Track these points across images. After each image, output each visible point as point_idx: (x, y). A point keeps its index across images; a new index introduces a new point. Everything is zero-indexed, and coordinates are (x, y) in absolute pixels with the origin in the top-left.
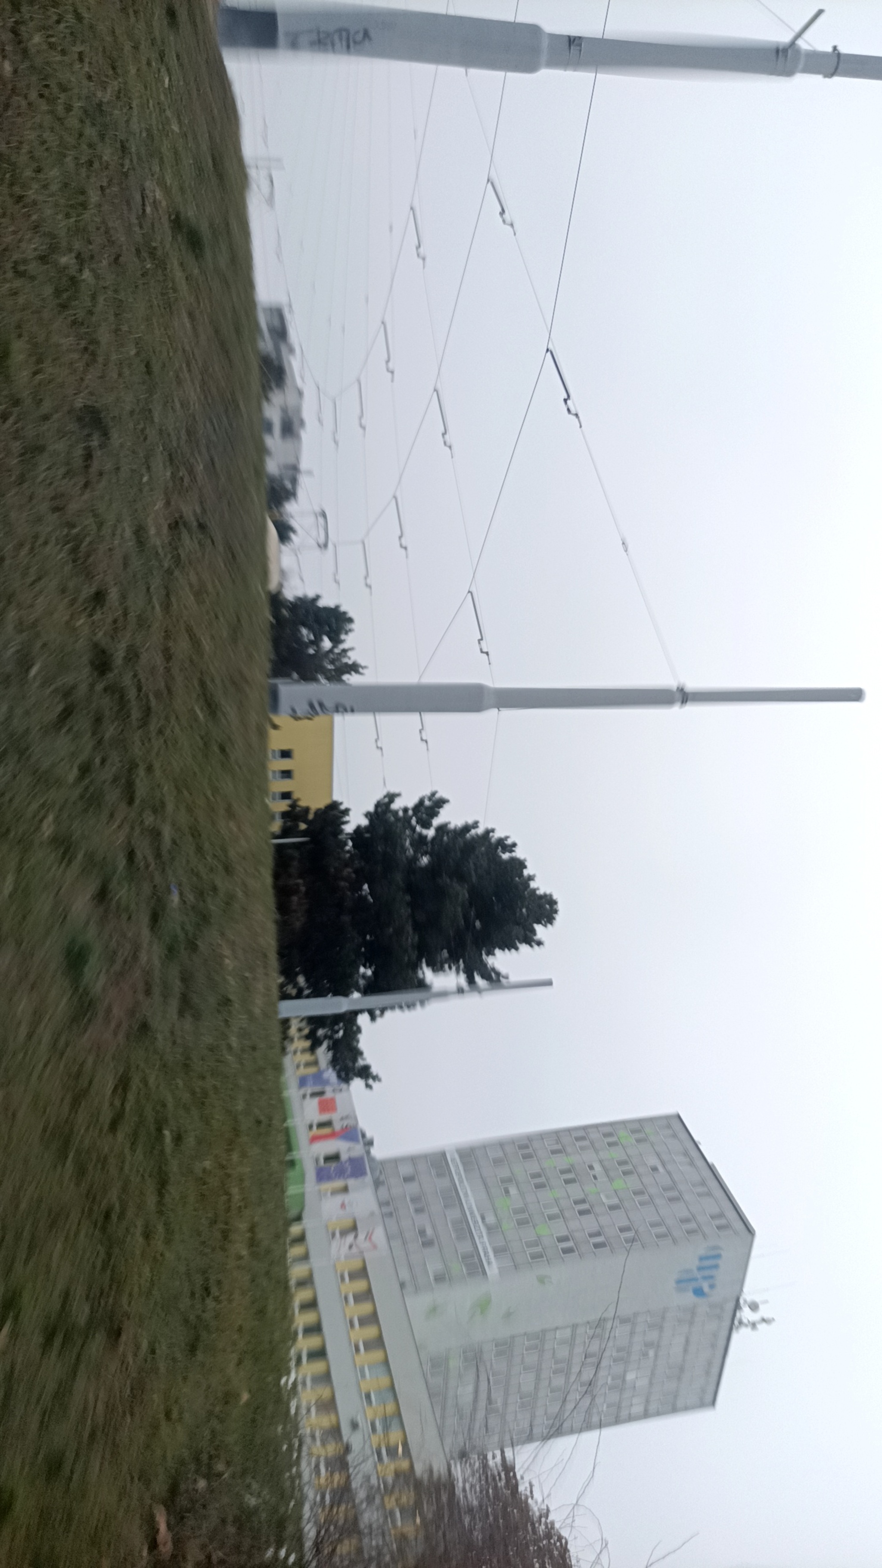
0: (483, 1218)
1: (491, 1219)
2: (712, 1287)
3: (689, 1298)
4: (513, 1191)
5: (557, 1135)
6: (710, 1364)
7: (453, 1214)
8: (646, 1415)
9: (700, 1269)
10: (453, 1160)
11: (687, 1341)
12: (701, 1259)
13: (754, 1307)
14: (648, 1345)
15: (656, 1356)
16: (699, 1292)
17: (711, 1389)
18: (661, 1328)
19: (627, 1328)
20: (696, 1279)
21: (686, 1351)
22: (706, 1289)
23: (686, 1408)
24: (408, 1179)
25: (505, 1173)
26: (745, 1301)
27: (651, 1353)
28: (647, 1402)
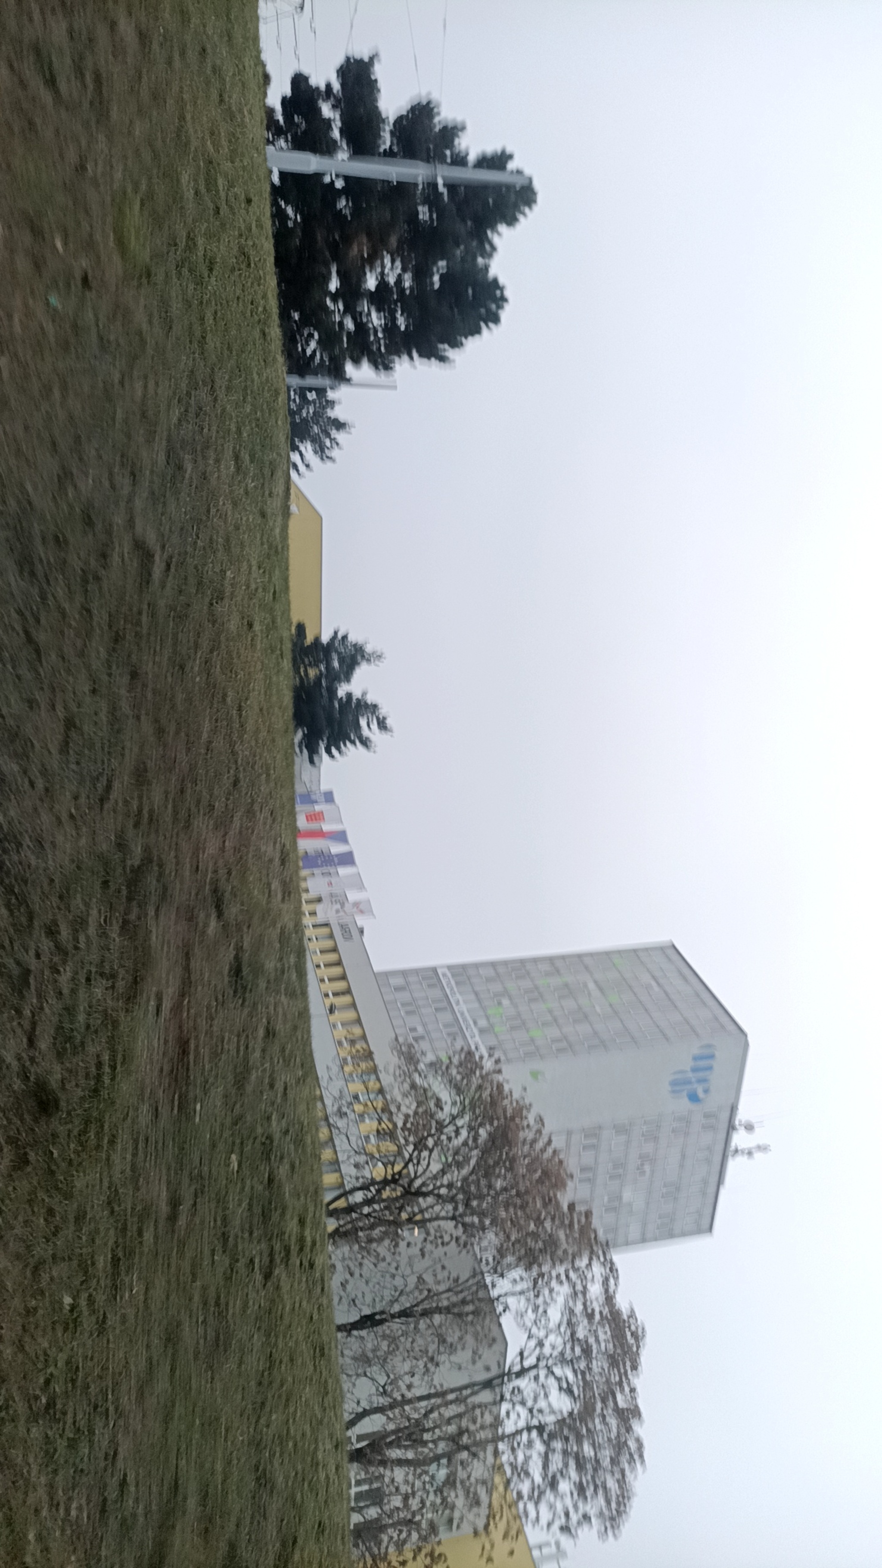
0: (475, 1023)
1: (483, 1023)
2: (706, 1091)
3: (684, 1104)
4: (506, 1002)
5: (551, 960)
6: (705, 1182)
7: (447, 1017)
8: (644, 1240)
9: (695, 1070)
10: (444, 975)
11: (683, 1156)
12: (695, 1058)
13: (749, 1127)
14: (644, 1158)
15: (653, 1172)
16: (694, 1098)
17: (708, 1211)
18: (656, 1139)
19: (623, 1138)
20: (689, 1082)
21: (682, 1166)
22: (701, 1094)
23: (684, 1234)
24: (398, 989)
25: (497, 987)
26: (740, 1121)
27: (647, 1168)
28: (644, 1225)
